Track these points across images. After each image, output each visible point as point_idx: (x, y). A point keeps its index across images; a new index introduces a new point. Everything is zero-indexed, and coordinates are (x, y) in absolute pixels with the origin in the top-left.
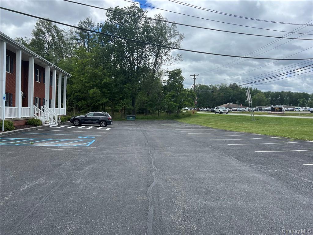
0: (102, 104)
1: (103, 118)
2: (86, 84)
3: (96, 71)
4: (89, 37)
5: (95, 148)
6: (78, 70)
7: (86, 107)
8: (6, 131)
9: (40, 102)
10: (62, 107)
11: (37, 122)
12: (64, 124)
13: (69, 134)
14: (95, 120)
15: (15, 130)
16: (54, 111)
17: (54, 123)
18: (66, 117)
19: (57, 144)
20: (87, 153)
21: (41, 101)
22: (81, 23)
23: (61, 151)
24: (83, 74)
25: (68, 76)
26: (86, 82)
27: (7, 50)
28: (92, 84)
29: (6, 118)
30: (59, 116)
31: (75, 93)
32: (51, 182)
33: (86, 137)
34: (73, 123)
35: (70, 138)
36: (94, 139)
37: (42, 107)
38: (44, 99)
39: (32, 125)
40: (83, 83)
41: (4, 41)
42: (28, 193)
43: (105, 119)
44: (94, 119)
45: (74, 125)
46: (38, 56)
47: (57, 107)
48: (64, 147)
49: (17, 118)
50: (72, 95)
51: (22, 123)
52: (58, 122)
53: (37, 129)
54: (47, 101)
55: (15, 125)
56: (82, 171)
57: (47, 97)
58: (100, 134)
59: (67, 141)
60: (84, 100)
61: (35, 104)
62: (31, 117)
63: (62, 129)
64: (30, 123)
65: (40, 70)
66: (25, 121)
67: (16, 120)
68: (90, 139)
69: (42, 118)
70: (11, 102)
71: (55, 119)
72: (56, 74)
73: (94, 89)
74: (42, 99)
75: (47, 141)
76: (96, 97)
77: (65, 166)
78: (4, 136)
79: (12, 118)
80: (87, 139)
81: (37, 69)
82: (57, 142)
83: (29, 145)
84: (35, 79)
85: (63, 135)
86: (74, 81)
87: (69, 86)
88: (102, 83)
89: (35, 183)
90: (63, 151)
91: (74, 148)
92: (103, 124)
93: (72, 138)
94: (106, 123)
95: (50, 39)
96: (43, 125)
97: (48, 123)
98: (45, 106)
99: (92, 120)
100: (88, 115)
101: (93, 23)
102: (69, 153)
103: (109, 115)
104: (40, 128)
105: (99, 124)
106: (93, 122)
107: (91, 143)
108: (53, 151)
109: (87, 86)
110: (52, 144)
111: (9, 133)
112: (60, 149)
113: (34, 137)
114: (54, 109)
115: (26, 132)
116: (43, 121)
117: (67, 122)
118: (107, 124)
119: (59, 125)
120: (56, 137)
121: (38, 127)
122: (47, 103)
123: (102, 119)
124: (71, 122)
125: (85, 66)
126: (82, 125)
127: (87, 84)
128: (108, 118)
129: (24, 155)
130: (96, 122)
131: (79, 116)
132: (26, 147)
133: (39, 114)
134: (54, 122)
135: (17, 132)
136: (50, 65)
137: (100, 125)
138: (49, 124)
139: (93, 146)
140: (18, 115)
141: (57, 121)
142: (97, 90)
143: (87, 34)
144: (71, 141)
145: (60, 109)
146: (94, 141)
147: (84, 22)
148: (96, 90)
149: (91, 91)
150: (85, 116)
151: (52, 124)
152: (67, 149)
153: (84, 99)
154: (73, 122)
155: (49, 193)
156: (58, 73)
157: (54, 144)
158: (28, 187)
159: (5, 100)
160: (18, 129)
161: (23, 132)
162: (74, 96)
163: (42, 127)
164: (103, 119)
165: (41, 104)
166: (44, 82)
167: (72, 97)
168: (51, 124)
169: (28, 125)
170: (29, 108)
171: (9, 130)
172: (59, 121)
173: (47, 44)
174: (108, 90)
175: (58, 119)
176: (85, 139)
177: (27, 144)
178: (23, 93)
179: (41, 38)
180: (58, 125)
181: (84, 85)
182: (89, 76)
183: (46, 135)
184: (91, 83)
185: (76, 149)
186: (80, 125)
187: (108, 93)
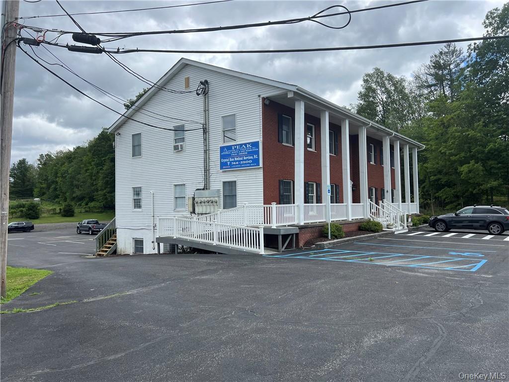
0: (485, 192)
1: (493, 217)
2: (451, 158)
3: (470, 133)
4: (451, 77)
5: (491, 276)
6: (436, 136)
7: (453, 200)
8: (334, 239)
9: (378, 194)
10: (412, 201)
11: (376, 225)
12: (418, 230)
13: (430, 246)
14: (477, 221)
15: (344, 237)
16: (399, 208)
17: (402, 227)
18: (420, 218)
19: (413, 263)
20: (477, 286)
21: (379, 192)
22: (435, 56)
23: (421, 277)
24: (446, 142)
25: (419, 147)
26: (451, 154)
27: (330, 123)
28: (463, 157)
29: (332, 220)
30: (408, 216)
31: (432, 177)
32: (416, 338)
33: (466, 254)
34: (434, 227)
35: (434, 254)
36: (482, 258)
37: (380, 202)
38: (383, 190)
39: (368, 231)
40: (447, 157)
41: (326, 111)
42: (377, 353)
43: (500, 220)
44: (474, 219)
45: (436, 231)
46: (371, 123)
47: (404, 201)
48: (426, 271)
49: (346, 220)
50: (427, 181)
51: (354, 228)
52: (407, 226)
53: (375, 237)
54: (387, 192)
55: (345, 230)
56: (477, 325)
57: (388, 186)
58: (494, 249)
59: (430, 260)
60: (449, 186)
61: (370, 197)
62: (366, 218)
63: (416, 238)
64: (366, 228)
65: (375, 144)
66: (358, 225)
67: (346, 223)
68: (475, 258)
69: (382, 220)
70: (338, 197)
71: (402, 221)
72: (400, 148)
73: (469, 163)
74: (379, 190)
75: (394, 258)
76: (474, 178)
77: (437, 309)
78: (331, 246)
79: (340, 221)
80: (467, 257)
81: (371, 144)
82: (412, 260)
83: (366, 262)
84: (369, 160)
85: (419, 249)
86: (428, 155)
87: (422, 166)
88: (486, 152)
89: (388, 334)
90: (426, 277)
91: (444, 274)
92: (495, 228)
93: (437, 255)
94: (503, 227)
95: (384, 97)
96: (384, 231)
97: (392, 228)
98: (385, 200)
99: (470, 222)
100: (461, 212)
101: (458, 49)
102: (439, 282)
103: (506, 210)
104: (380, 236)
105: (487, 229)
106: (472, 225)
107: (479, 265)
108: (407, 276)
109: (455, 161)
110: (403, 263)
111: (337, 243)
112: (420, 273)
113: (372, 250)
114: (399, 206)
115: (360, 242)
116: (384, 224)
117: (423, 227)
118: (505, 228)
119: (410, 232)
120: (407, 251)
121: (376, 234)
122: (388, 196)
123: (491, 219)
124: (431, 227)
125: (449, 126)
126: (451, 230)
127: (453, 158)
128: (506, 217)
129: (363, 280)
130: (481, 226)
131: (444, 216)
132: (363, 265)
133: (377, 213)
134: (401, 225)
135: (348, 241)
136: (389, 134)
137: (489, 231)
138: (394, 229)
139: (486, 273)
140: (347, 215)
141: (405, 225)
142: (476, 165)
143: (449, 72)
144: (437, 260)
145: (408, 205)
146: (484, 261)
147: (441, 53)
148: (474, 165)
149: (464, 168)
150: (456, 214)
151: (399, 229)
152: (433, 273)
153: (449, 184)
154: (434, 225)
155: (417, 364)
156: (403, 145)
157: (406, 263)
158: (376, 342)
159: (330, 194)
160: (348, 237)
161: (355, 241)
162: (429, 181)
163: (383, 234)
164: (494, 219)
165: (379, 197)
166: (381, 162)
167: (427, 183)
168: (397, 229)
169: (363, 230)
170: (362, 204)
171: (337, 239)
172: (409, 224)
173: (380, 106)
174: (499, 163)
175: (407, 221)
176: (464, 257)
177: (363, 261)
178: (352, 183)
179: (371, 99)
180: (407, 230)
181: (449, 160)
182: (457, 144)
183: (392, 248)
184: (463, 154)
185: (450, 275)
186: (447, 231)
187: (499, 168)
